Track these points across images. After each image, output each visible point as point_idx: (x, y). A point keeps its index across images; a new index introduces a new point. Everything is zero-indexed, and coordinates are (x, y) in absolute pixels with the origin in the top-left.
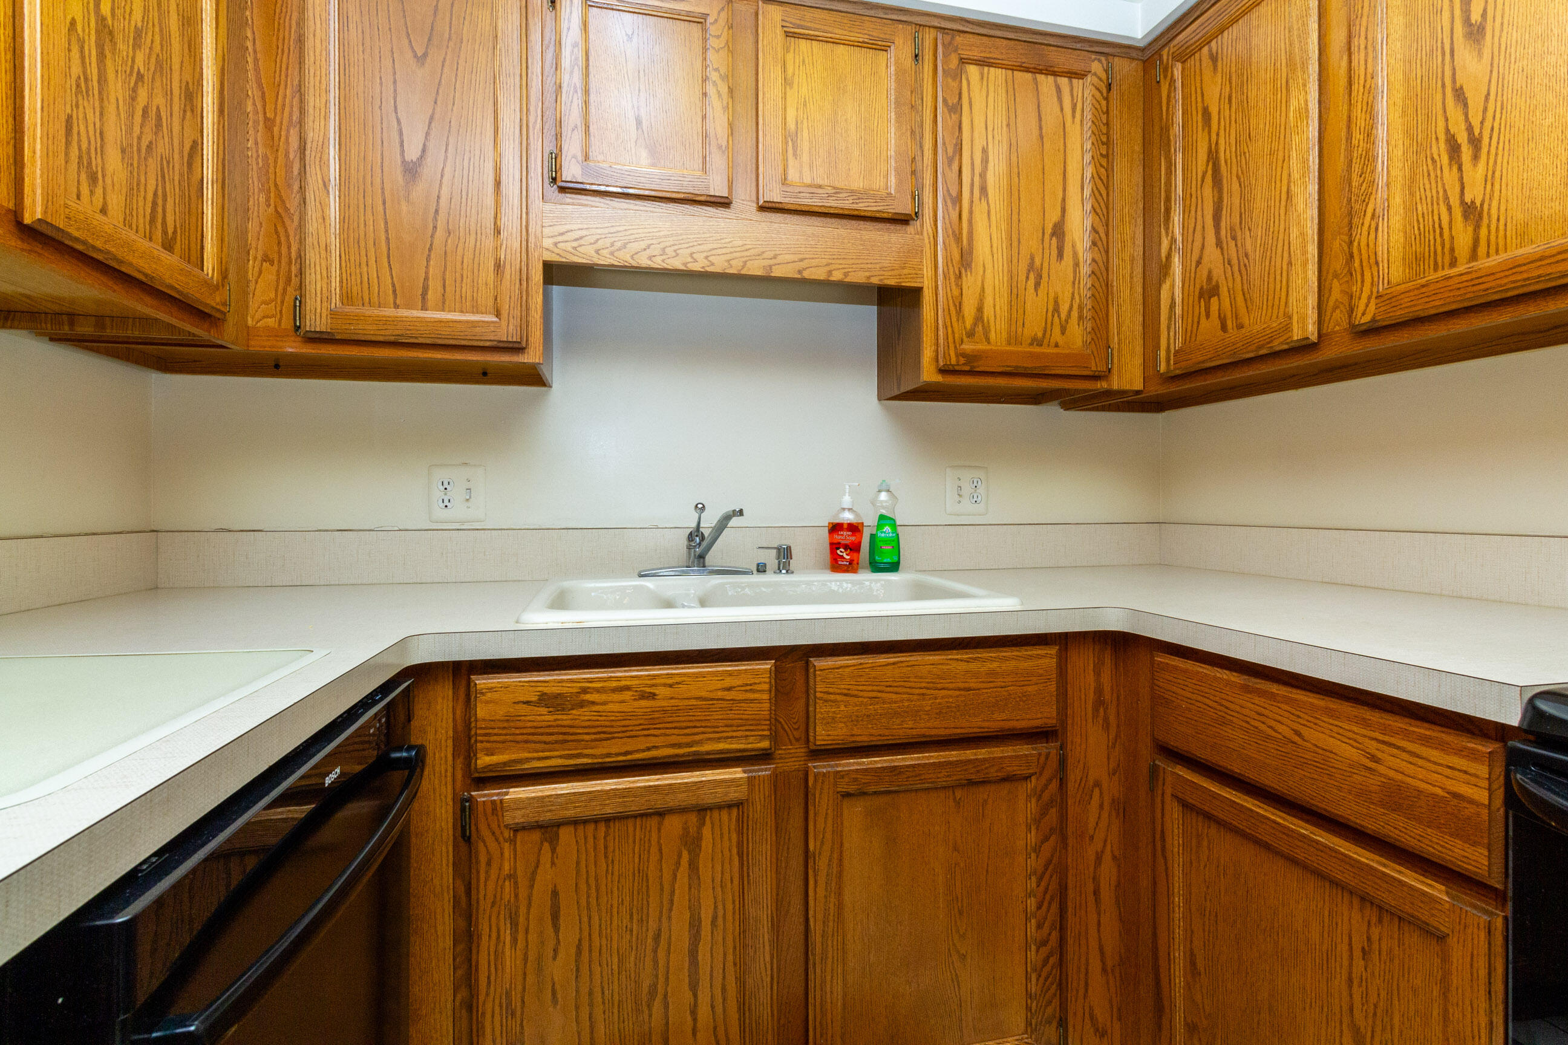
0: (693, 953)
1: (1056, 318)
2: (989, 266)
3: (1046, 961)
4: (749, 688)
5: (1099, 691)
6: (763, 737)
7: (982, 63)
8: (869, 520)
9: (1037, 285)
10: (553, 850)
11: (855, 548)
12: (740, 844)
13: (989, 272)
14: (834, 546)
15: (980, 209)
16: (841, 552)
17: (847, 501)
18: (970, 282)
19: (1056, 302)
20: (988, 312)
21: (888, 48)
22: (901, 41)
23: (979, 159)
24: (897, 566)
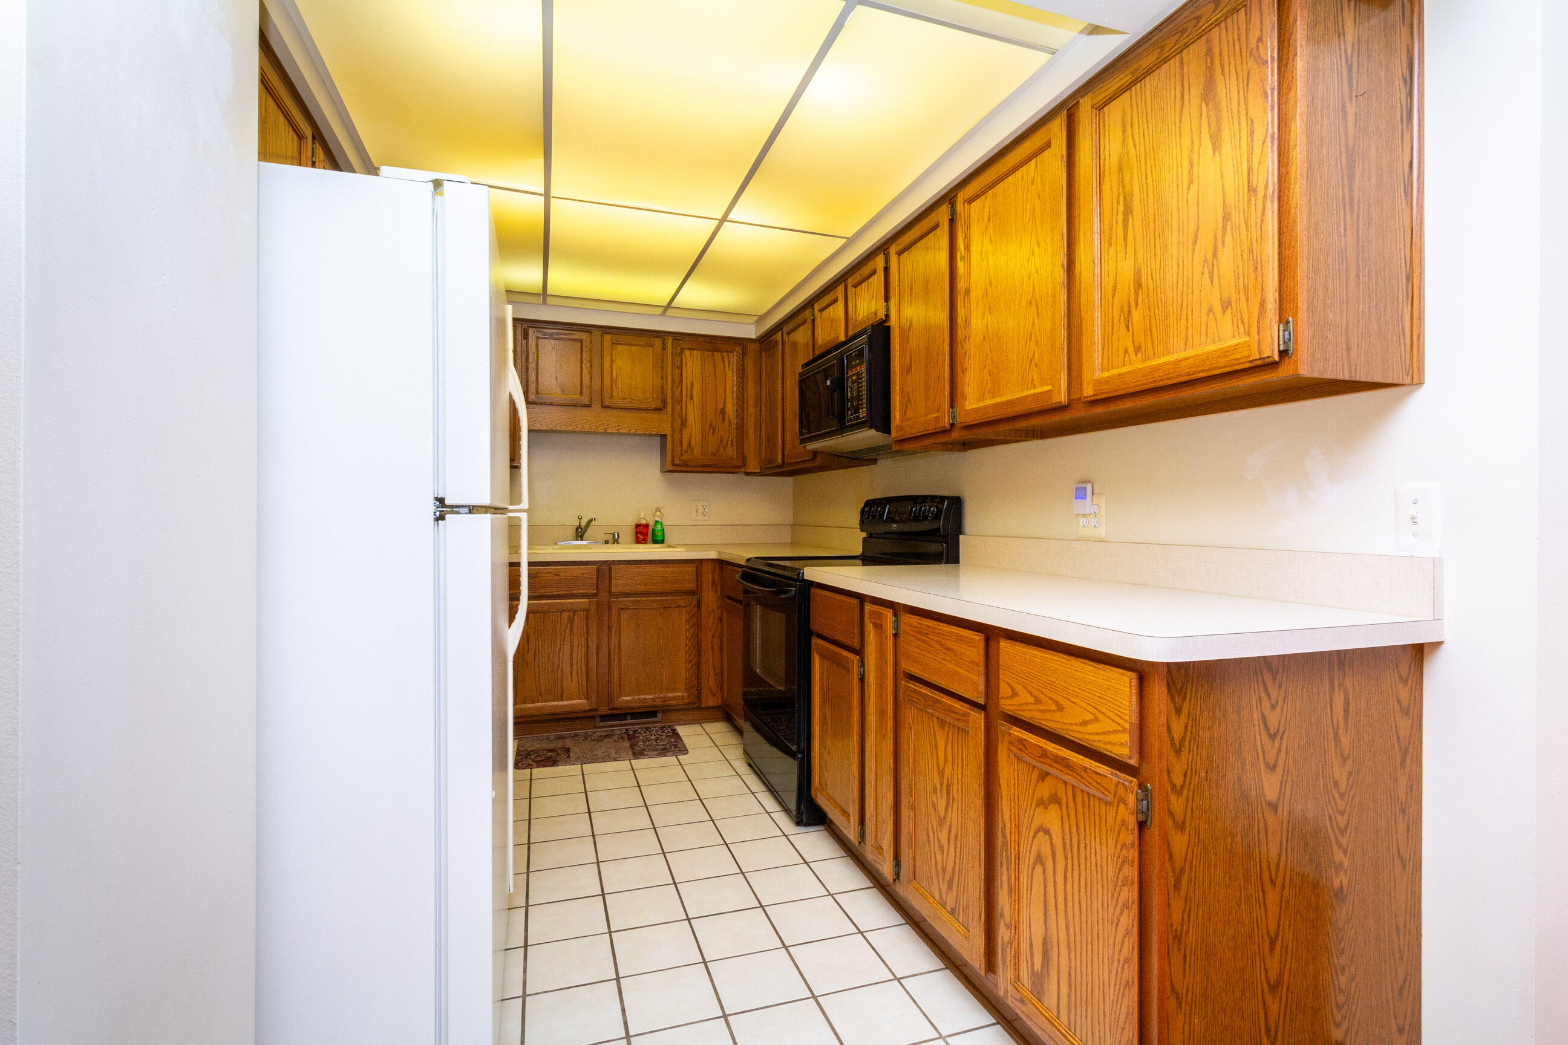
0: (571, 656)
2: (693, 426)
3: (692, 667)
4: (590, 574)
5: (714, 580)
6: (594, 590)
7: (691, 349)
8: (651, 524)
9: (714, 432)
11: (645, 534)
12: (587, 622)
13: (693, 429)
14: (637, 533)
15: (690, 404)
16: (639, 535)
17: (642, 515)
18: (685, 432)
19: (722, 439)
20: (693, 443)
21: (653, 347)
22: (658, 343)
23: (689, 385)
24: (662, 542)
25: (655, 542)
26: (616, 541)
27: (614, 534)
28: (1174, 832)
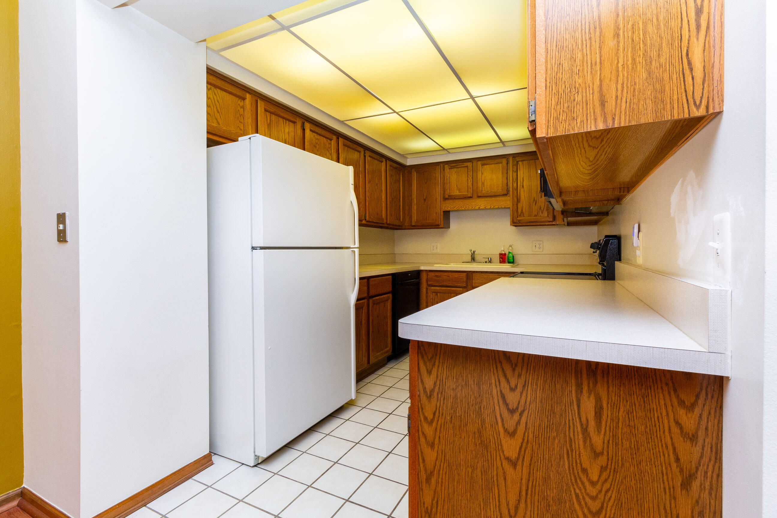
1: (540, 211)
2: (524, 202)
4: (463, 277)
6: (465, 284)
7: (522, 161)
9: (536, 204)
10: (437, 296)
13: (524, 203)
14: (500, 258)
15: (522, 190)
16: (502, 259)
17: (503, 250)
18: (520, 206)
19: (540, 207)
20: (524, 211)
21: (501, 163)
22: (504, 161)
23: (521, 180)
24: (513, 262)
25: (509, 262)
26: (490, 262)
27: (489, 258)
28: (426, 446)
